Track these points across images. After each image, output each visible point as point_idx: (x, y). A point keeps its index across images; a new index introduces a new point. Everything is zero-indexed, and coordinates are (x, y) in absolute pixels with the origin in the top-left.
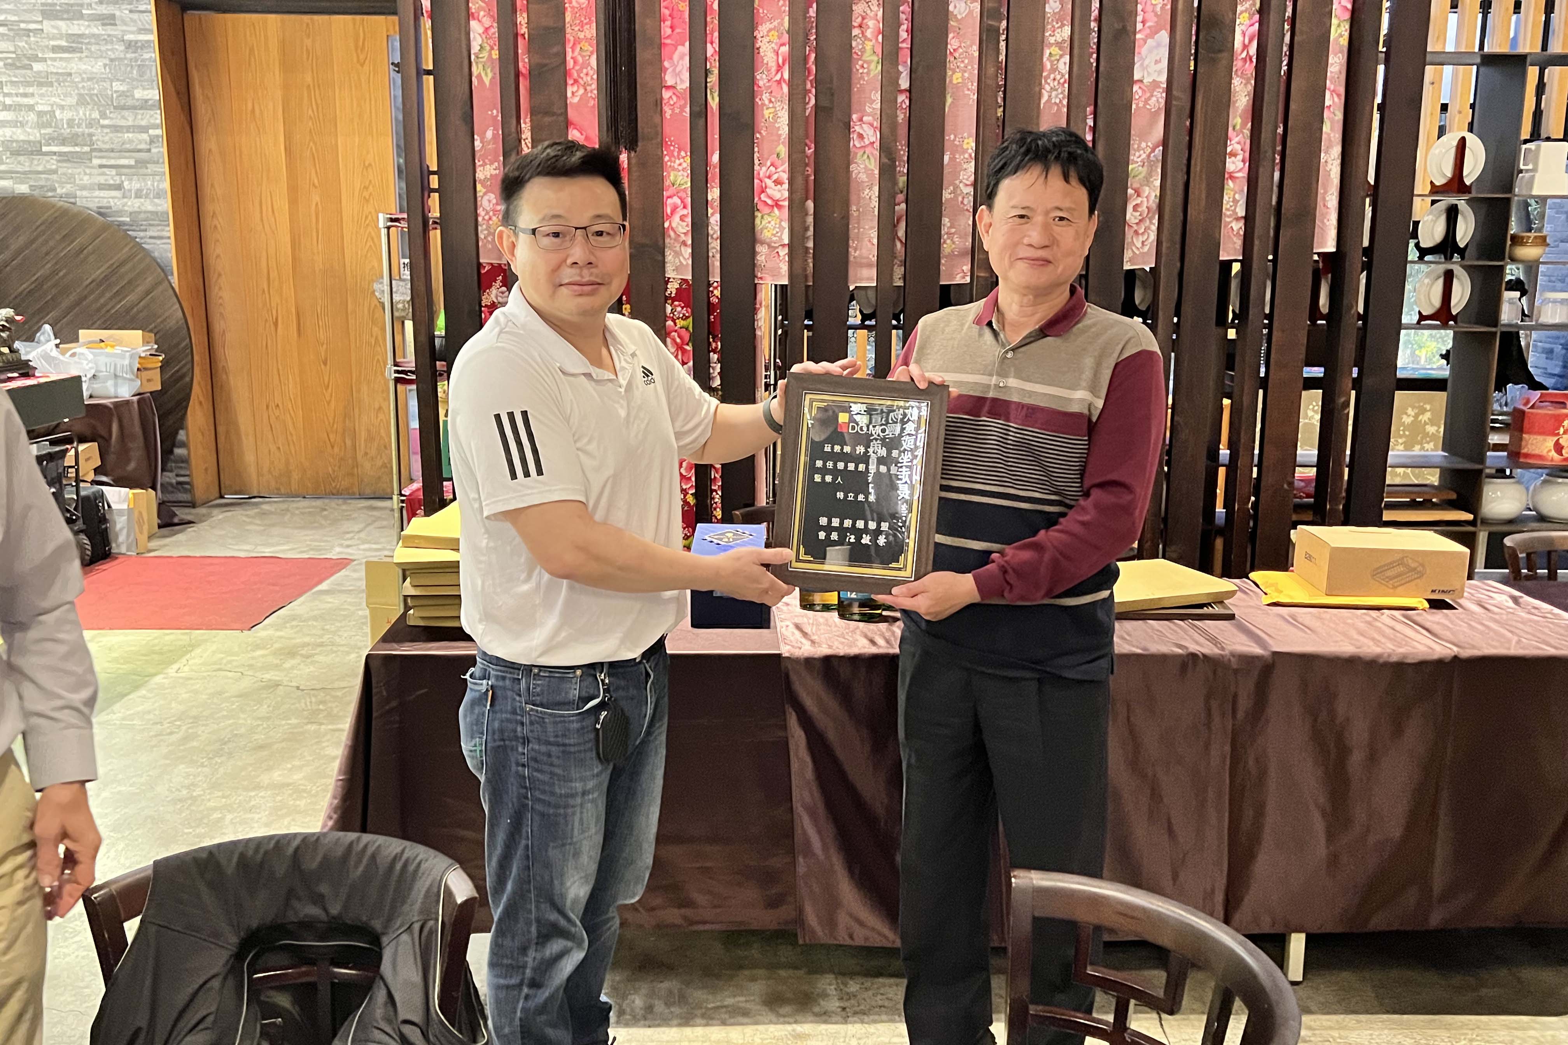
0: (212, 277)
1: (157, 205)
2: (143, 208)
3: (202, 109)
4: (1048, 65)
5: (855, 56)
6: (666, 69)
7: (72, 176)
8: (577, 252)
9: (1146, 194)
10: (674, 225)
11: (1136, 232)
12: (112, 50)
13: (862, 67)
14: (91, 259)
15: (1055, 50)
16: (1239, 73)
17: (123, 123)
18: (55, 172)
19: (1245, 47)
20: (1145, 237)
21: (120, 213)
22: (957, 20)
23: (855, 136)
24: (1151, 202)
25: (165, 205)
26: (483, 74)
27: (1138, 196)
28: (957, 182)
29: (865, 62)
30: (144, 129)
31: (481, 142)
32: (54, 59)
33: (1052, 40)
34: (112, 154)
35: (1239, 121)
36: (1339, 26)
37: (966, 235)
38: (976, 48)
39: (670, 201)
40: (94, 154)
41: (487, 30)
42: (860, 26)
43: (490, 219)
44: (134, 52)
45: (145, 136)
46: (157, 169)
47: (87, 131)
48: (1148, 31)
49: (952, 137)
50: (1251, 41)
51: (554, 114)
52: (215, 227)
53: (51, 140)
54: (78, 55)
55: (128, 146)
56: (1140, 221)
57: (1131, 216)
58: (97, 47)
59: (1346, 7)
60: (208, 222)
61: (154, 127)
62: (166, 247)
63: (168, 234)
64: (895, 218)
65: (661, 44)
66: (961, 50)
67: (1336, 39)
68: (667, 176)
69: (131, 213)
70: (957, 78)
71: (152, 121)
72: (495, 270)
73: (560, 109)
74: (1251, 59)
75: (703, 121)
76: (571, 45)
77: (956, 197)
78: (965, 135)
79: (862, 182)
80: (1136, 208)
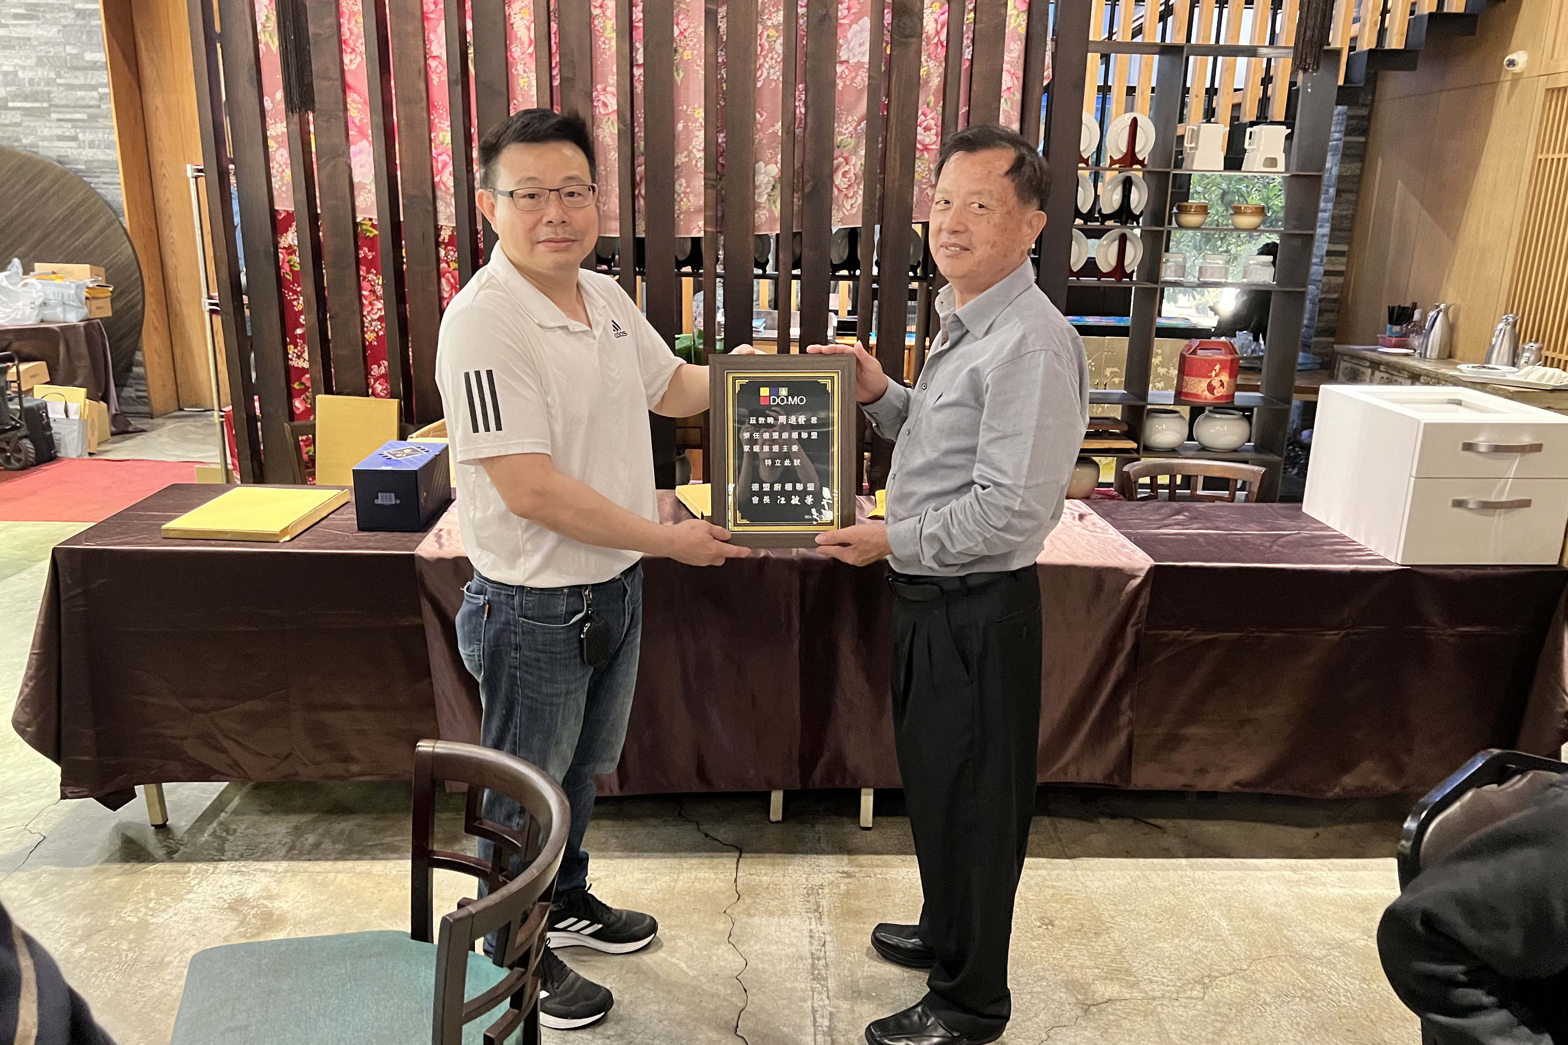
0: (163, 219)
1: (107, 155)
2: (96, 157)
3: (148, 71)
4: (767, 46)
5: (598, 33)
6: (431, 42)
7: (35, 127)
8: (552, 212)
9: (853, 162)
10: (444, 179)
11: (846, 195)
12: (64, 17)
13: (604, 43)
14: (51, 202)
15: (772, 32)
16: (933, 56)
17: (76, 82)
18: (19, 125)
19: (938, 33)
20: (854, 200)
21: (76, 161)
22: (686, 3)
23: (600, 104)
24: (857, 169)
25: (115, 155)
26: (270, 42)
27: (847, 164)
28: (691, 147)
29: (606, 38)
30: (94, 88)
31: (273, 102)
32: (15, 26)
33: (769, 23)
34: (68, 110)
35: (932, 99)
36: (1018, 16)
37: (700, 194)
38: (702, 28)
39: (440, 158)
40: (52, 109)
42: (601, 6)
43: (283, 171)
44: (84, 19)
45: (95, 94)
46: (106, 122)
47: (46, 89)
48: (853, 17)
49: (685, 107)
50: (942, 28)
51: (331, 79)
52: (164, 175)
53: (15, 97)
54: (36, 21)
55: (81, 103)
56: (849, 186)
57: (839, 180)
58: (52, 15)
60: (157, 171)
61: (103, 85)
62: (118, 192)
63: (118, 181)
64: (638, 178)
65: (424, 17)
66: (690, 30)
67: (1015, 28)
68: (437, 136)
69: (86, 162)
70: (687, 55)
71: (101, 80)
72: (290, 217)
73: (335, 73)
74: (942, 44)
75: (459, 88)
76: (347, 17)
77: (690, 161)
78: (696, 105)
79: (608, 145)
80: (844, 174)
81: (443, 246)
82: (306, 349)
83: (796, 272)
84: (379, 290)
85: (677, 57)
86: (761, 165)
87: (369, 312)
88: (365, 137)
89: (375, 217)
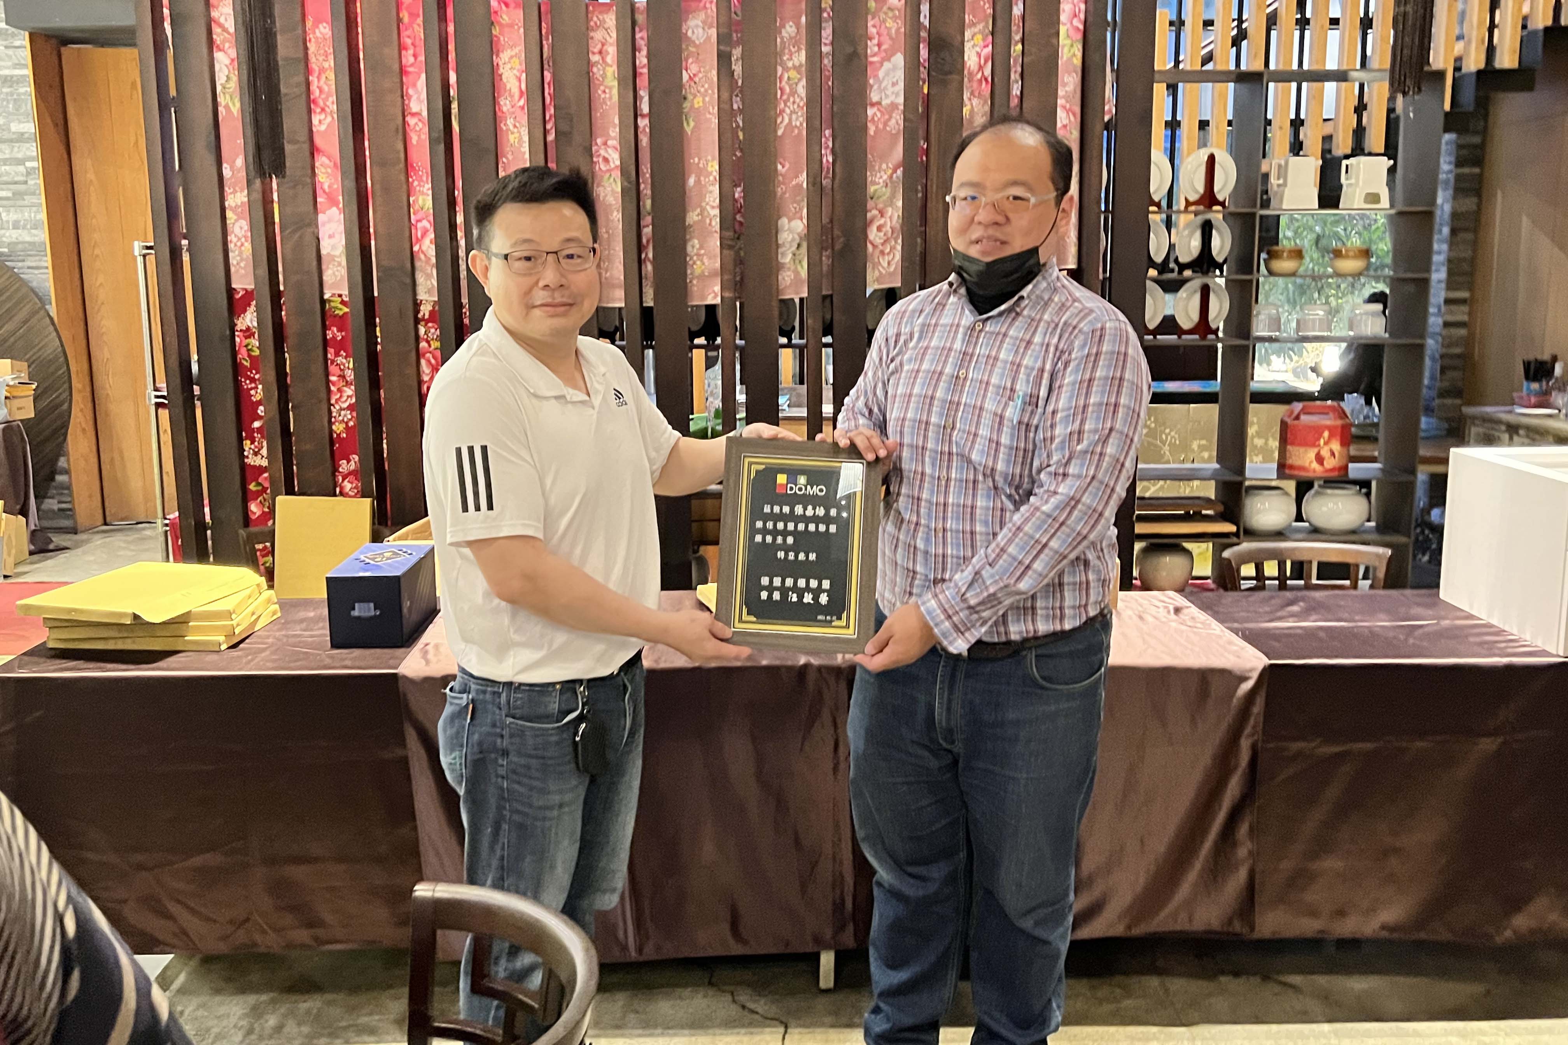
1: (35, 236)
2: (21, 239)
4: (787, 89)
5: (597, 82)
6: (410, 98)
8: (549, 276)
9: (890, 214)
10: (424, 248)
11: (882, 253)
13: (604, 92)
15: (793, 74)
16: (976, 93)
19: (981, 68)
20: (891, 256)
22: (696, 46)
23: (601, 160)
24: (894, 222)
25: (43, 236)
26: (231, 105)
27: (882, 216)
28: (704, 204)
29: (607, 87)
30: (21, 162)
31: (232, 168)
33: (790, 64)
36: (1072, 46)
37: (715, 256)
38: (715, 72)
39: (419, 225)
41: (233, 60)
42: (600, 52)
43: (242, 245)
44: (11, 87)
45: (21, 169)
46: (34, 200)
48: (883, 54)
49: (696, 160)
50: (986, 61)
51: (297, 142)
56: (885, 241)
57: (874, 236)
59: (1078, 29)
61: (31, 159)
62: (44, 276)
63: (45, 264)
64: (644, 241)
65: (402, 71)
66: (700, 75)
67: (1070, 59)
68: (417, 199)
69: (9, 244)
70: (698, 102)
71: (28, 153)
72: (249, 296)
73: (303, 136)
74: (986, 80)
75: (442, 147)
76: (316, 74)
77: (703, 221)
78: (709, 158)
79: (610, 205)
80: (879, 229)
81: (423, 323)
82: (265, 444)
83: (828, 339)
84: (350, 375)
85: (686, 105)
86: (784, 222)
87: (337, 401)
88: (336, 204)
89: (345, 292)
